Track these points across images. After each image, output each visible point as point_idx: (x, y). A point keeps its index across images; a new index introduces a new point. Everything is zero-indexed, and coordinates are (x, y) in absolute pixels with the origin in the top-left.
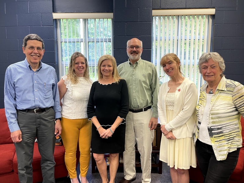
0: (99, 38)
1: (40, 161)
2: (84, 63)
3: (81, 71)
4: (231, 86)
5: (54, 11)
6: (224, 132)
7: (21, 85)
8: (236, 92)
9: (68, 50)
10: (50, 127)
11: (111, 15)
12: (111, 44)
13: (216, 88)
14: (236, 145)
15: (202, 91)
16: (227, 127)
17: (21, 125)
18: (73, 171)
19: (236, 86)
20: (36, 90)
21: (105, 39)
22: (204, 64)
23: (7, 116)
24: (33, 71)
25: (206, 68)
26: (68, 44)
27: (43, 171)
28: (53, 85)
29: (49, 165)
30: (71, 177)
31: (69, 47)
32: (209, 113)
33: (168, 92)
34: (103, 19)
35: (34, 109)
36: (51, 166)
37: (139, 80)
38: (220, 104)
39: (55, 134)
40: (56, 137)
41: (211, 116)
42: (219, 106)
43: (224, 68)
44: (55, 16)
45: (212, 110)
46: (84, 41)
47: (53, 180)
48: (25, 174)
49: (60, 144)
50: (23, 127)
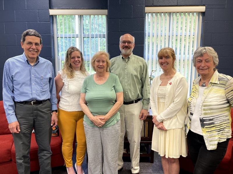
0: (94, 34)
1: (37, 150)
2: (80, 57)
3: (78, 65)
4: (224, 80)
5: (51, 7)
6: (216, 123)
7: (19, 79)
8: (229, 85)
9: (64, 45)
10: (46, 118)
11: (106, 11)
12: (105, 40)
13: (209, 81)
14: (226, 136)
15: (195, 84)
16: (219, 118)
17: (19, 116)
18: (69, 161)
19: (228, 79)
20: (33, 84)
21: (99, 35)
22: (199, 58)
23: (5, 107)
24: (31, 65)
25: (201, 61)
26: (63, 40)
27: (40, 160)
28: (50, 79)
29: (46, 154)
30: (67, 166)
31: (65, 42)
32: (201, 105)
33: (160, 85)
34: (98, 15)
35: (31, 101)
36: (48, 155)
37: (131, 74)
38: (213, 96)
39: (52, 125)
40: (52, 128)
41: (203, 108)
42: (212, 98)
43: (217, 63)
44: (52, 12)
45: (205, 102)
46: (79, 36)
47: (50, 169)
48: (23, 163)
49: (56, 135)
50: (21, 118)
